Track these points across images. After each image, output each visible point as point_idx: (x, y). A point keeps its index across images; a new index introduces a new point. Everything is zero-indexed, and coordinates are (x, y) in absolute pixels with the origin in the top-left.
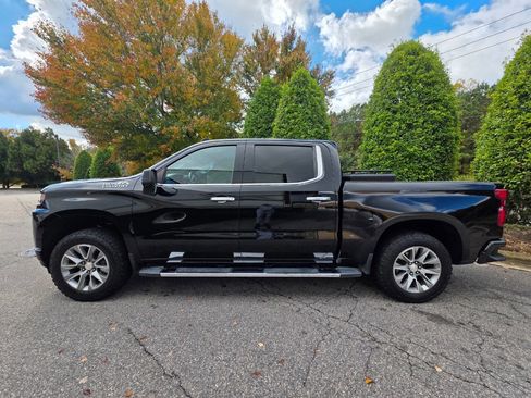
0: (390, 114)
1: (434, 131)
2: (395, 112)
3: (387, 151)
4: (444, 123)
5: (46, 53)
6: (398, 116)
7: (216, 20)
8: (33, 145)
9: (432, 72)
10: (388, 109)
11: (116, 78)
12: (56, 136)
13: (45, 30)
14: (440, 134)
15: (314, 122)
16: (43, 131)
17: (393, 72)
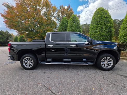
0: (97, 25)
1: (108, 29)
2: (98, 25)
3: (97, 34)
4: (110, 27)
5: (7, 10)
6: (99, 26)
7: (50, 3)
8: (2, 35)
9: (107, 15)
10: (96, 24)
11: (25, 17)
12: (9, 33)
13: (6, 5)
14: (110, 30)
15: (78, 28)
16: (5, 32)
17: (97, 15)
